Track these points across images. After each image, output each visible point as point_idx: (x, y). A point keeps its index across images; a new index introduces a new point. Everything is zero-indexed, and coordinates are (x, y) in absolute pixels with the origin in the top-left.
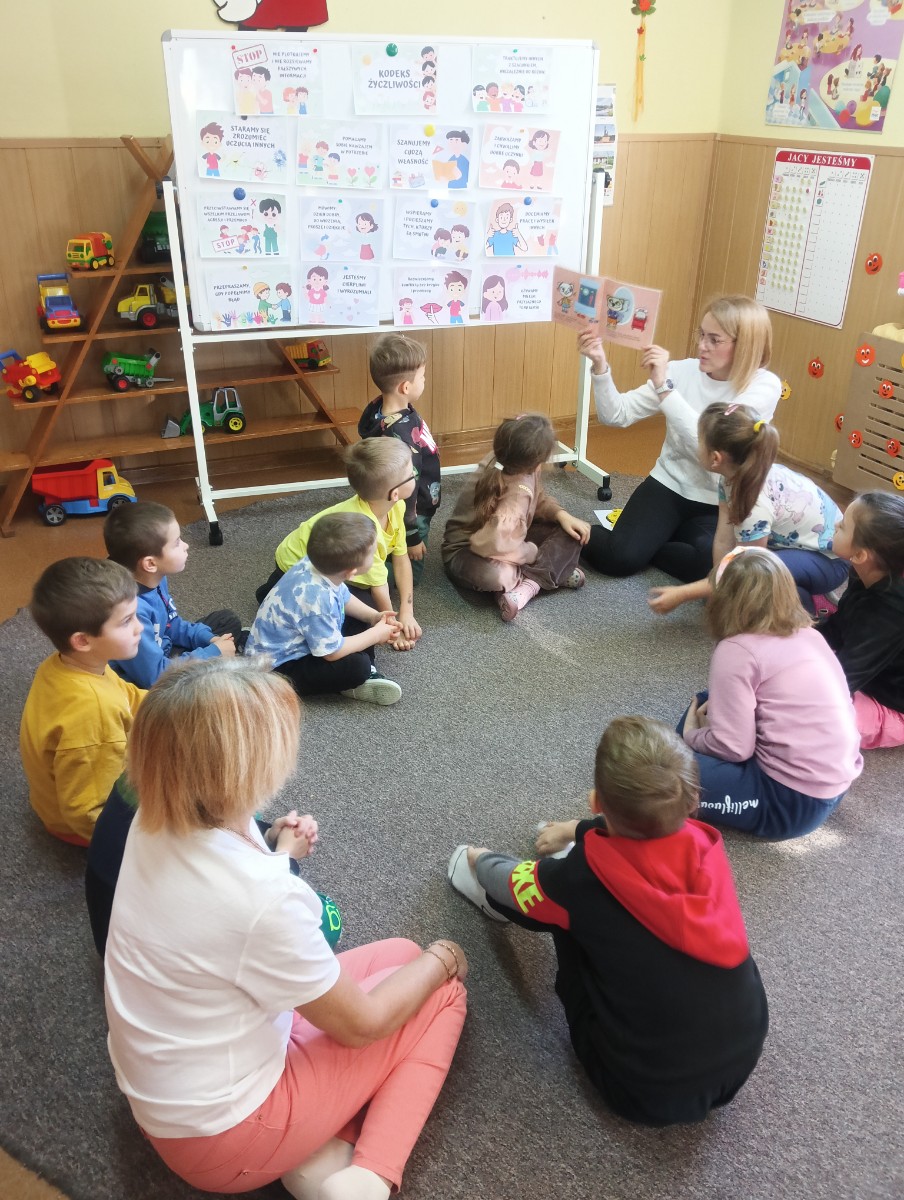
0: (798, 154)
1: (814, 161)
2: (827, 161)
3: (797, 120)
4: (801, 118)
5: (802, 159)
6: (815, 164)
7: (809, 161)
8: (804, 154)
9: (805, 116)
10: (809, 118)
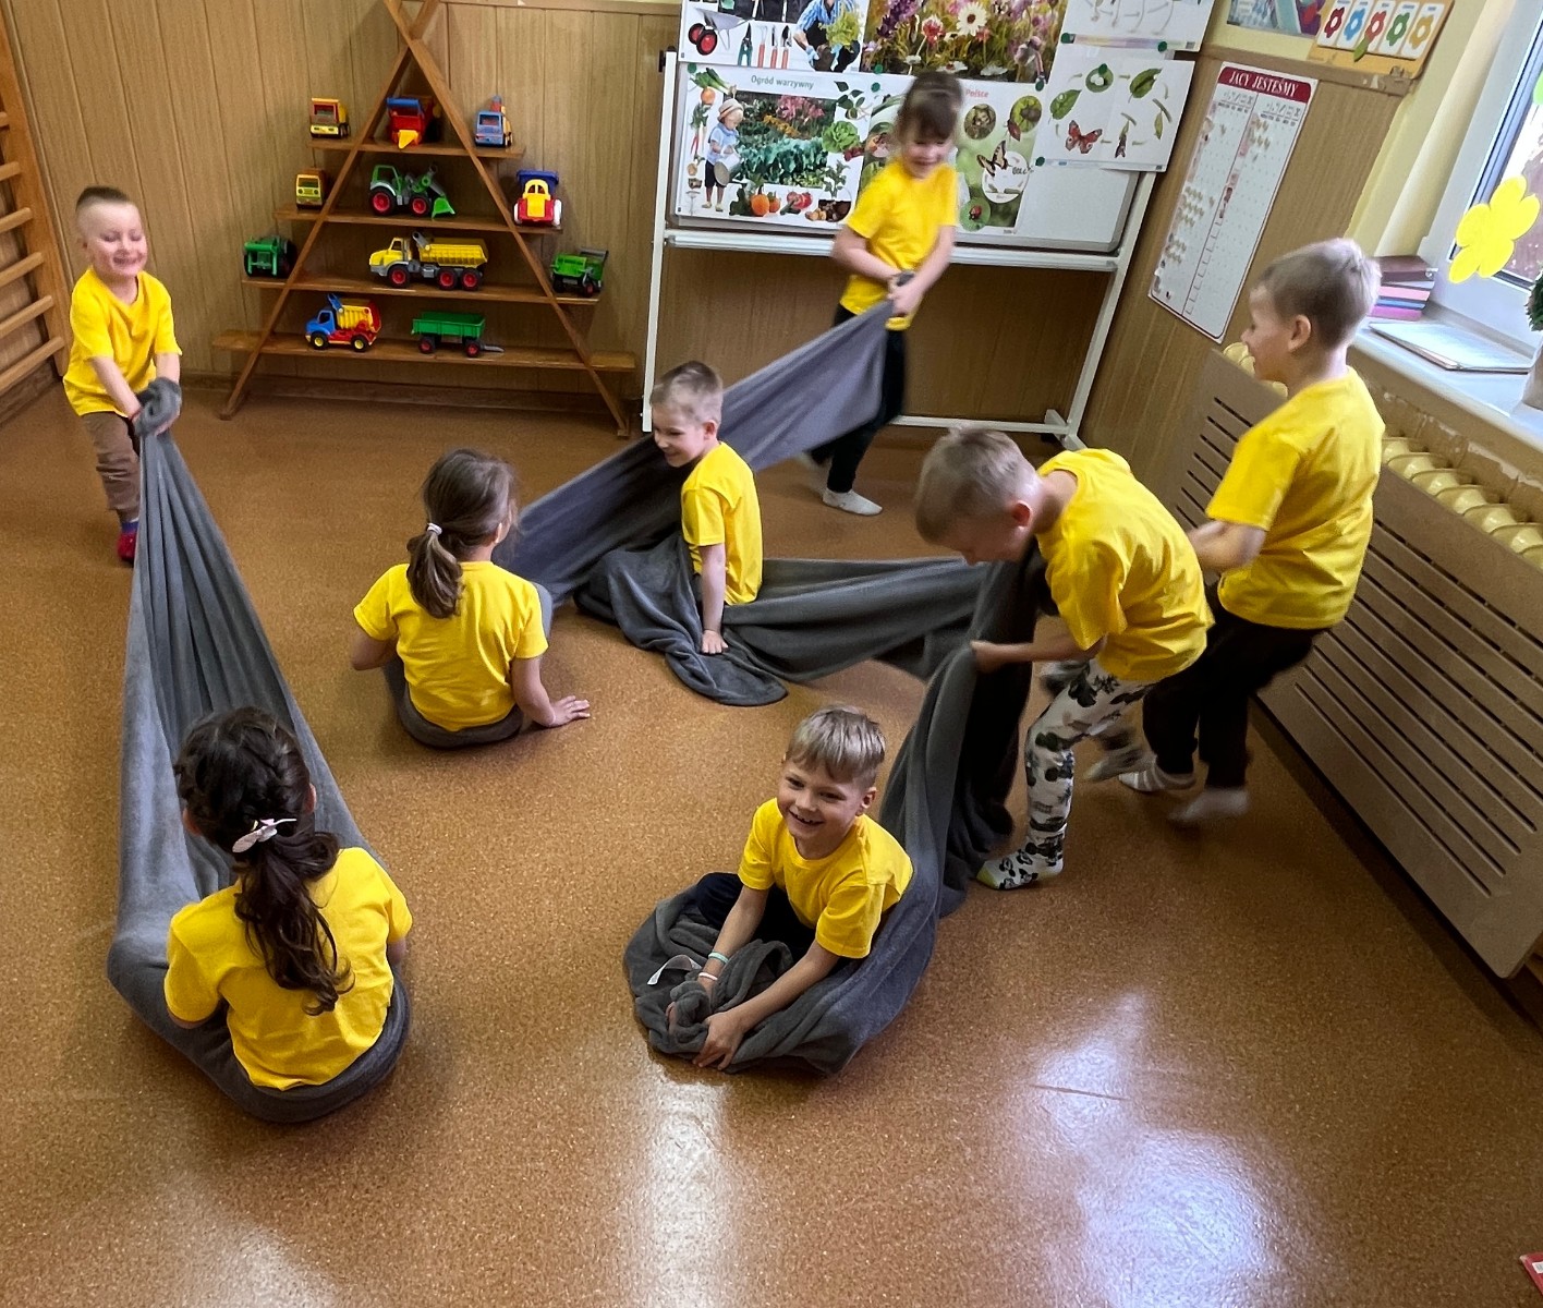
0: (1241, 72)
1: (1254, 86)
2: (1270, 87)
3: (1260, 17)
4: (1264, 14)
5: (1244, 79)
6: (1255, 89)
7: (1249, 87)
8: (1248, 72)
9: (1269, 13)
10: (1272, 15)
